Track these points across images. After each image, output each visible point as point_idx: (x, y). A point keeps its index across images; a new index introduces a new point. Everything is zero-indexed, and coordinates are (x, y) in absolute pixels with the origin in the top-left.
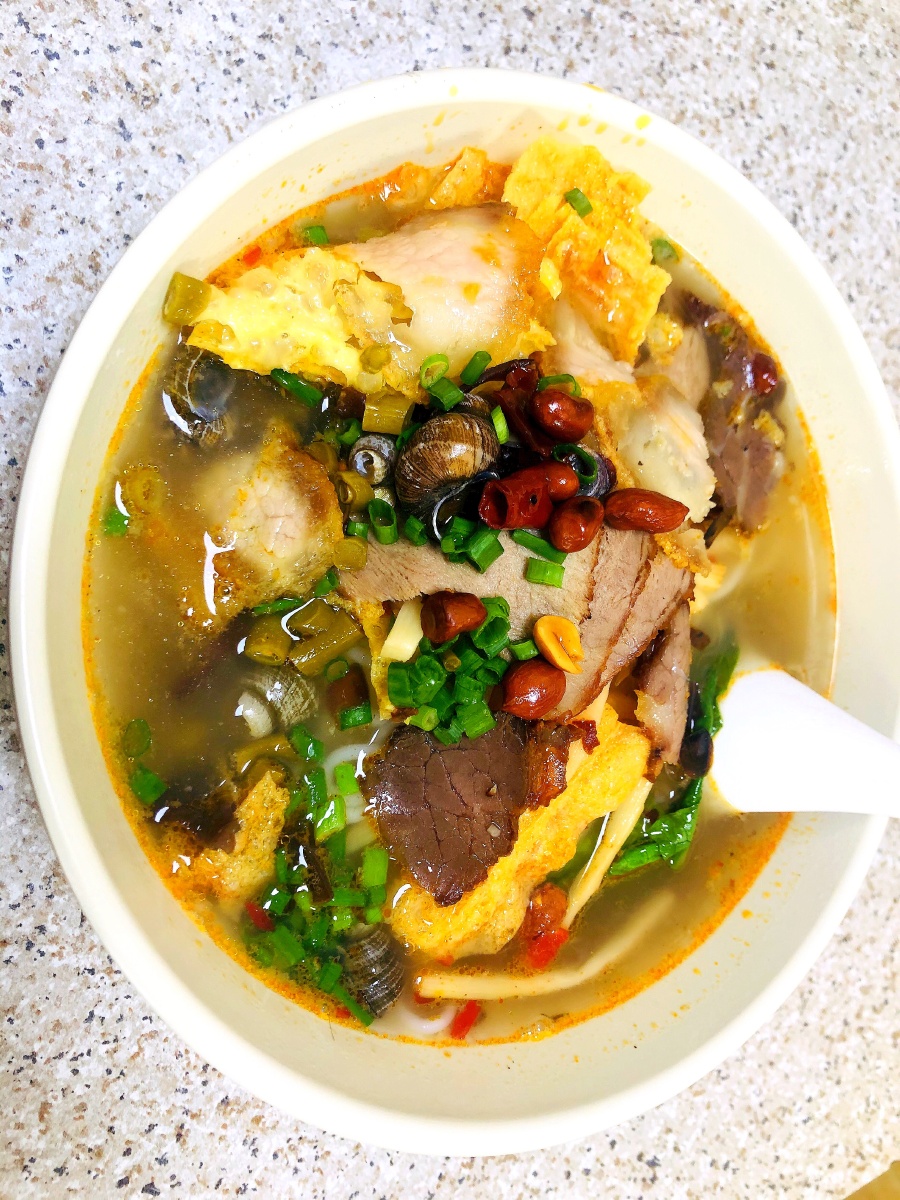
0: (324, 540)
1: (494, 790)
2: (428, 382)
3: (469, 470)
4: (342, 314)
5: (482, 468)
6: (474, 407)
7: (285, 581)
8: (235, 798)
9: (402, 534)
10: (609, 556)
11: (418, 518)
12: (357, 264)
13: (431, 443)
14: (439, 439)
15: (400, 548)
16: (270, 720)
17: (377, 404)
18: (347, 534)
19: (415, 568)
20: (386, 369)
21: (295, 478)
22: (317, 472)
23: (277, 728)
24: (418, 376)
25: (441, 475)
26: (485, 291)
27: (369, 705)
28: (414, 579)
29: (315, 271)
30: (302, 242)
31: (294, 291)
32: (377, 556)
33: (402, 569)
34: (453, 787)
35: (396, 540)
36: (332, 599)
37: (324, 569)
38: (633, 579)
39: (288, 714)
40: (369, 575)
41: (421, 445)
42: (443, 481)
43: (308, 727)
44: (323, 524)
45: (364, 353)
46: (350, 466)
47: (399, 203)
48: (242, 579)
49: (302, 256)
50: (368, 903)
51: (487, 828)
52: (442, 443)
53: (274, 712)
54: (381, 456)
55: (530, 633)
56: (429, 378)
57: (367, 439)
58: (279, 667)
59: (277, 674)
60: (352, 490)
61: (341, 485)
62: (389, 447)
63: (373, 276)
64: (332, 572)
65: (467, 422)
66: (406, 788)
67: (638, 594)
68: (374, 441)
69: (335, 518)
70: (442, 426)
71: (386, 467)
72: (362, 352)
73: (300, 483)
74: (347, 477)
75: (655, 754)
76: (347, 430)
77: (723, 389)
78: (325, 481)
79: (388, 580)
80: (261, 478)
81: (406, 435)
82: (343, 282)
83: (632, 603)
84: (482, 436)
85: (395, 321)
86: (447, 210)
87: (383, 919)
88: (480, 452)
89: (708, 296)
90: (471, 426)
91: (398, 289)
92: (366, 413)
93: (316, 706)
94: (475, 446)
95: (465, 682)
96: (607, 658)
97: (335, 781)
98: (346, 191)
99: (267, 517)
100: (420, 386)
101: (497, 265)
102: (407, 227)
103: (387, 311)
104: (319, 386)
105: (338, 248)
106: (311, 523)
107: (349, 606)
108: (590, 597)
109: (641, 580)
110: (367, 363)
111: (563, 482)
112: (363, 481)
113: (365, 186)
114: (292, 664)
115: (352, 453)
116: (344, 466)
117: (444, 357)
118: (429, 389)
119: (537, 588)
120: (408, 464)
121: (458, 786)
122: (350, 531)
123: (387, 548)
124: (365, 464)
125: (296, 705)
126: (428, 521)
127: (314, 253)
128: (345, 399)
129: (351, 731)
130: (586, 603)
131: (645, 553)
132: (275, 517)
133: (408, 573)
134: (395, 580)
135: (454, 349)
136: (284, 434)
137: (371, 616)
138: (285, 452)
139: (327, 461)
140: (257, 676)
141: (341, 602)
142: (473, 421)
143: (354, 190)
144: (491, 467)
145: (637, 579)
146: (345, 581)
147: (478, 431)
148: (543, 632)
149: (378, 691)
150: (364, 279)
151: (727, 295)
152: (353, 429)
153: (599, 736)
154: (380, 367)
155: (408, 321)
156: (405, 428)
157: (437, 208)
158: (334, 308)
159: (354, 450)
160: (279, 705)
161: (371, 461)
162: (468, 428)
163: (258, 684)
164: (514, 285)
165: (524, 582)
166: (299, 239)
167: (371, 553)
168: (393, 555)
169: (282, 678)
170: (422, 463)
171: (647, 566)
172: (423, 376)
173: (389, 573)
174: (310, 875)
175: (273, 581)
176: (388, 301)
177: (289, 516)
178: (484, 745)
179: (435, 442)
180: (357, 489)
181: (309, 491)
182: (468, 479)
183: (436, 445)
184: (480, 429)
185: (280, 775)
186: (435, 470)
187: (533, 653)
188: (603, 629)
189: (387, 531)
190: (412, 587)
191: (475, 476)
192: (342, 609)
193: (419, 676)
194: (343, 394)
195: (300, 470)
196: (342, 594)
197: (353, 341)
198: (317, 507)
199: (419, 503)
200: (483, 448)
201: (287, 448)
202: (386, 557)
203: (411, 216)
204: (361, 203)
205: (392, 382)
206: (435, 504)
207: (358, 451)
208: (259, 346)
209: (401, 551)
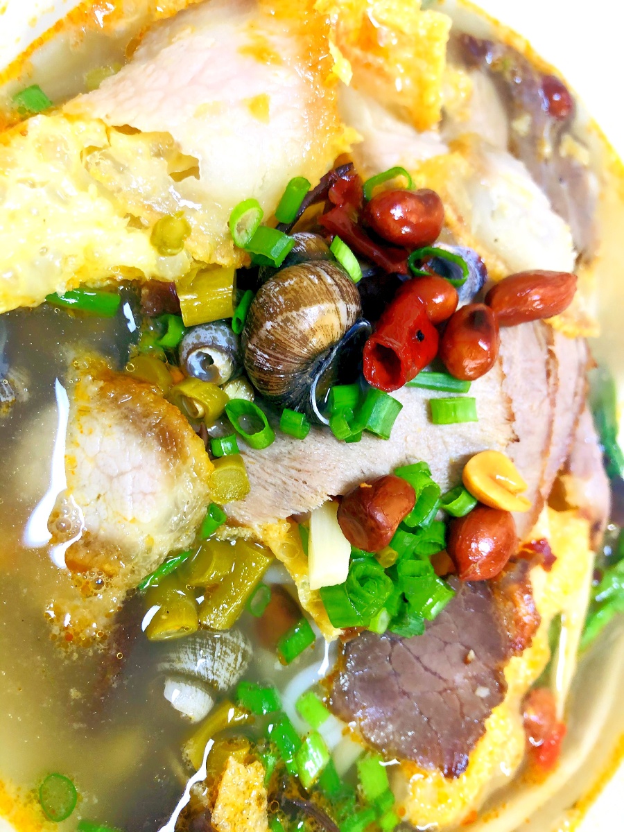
0: (193, 480)
1: (472, 655)
2: (242, 239)
3: (337, 333)
4: (107, 193)
5: (350, 323)
6: (309, 250)
7: (163, 544)
10: (511, 360)
11: (293, 409)
12: (101, 121)
13: (279, 319)
14: (289, 309)
15: (281, 447)
17: (191, 290)
18: (213, 457)
20: (188, 243)
21: (126, 417)
22: (149, 398)
24: (229, 236)
25: (305, 351)
26: (274, 102)
27: (306, 619)
29: (48, 146)
30: (18, 115)
31: (33, 185)
32: (257, 466)
33: (293, 472)
34: (426, 669)
35: (271, 442)
36: (226, 532)
37: (204, 510)
38: (544, 375)
39: (224, 677)
41: (269, 325)
42: (309, 358)
44: (184, 463)
45: (154, 233)
46: (187, 374)
47: (121, 26)
48: (110, 563)
49: (24, 133)
50: (379, 814)
51: (474, 691)
52: (294, 313)
53: (209, 686)
54: (219, 349)
55: (459, 482)
56: (243, 233)
57: (194, 334)
58: (194, 635)
59: (194, 643)
60: (199, 402)
61: (183, 403)
62: (225, 334)
63: (128, 130)
64: (214, 509)
65: (313, 273)
67: (555, 391)
68: (205, 335)
69: (194, 448)
70: (284, 291)
71: (229, 360)
72: (150, 232)
73: (136, 420)
74: (188, 390)
75: (595, 528)
76: (165, 330)
77: (522, 125)
78: (164, 407)
79: (283, 492)
80: (85, 431)
81: (241, 313)
82: (91, 150)
83: (553, 404)
84: (337, 284)
85: (178, 177)
86: (181, 13)
88: (342, 305)
90: (320, 278)
91: (166, 136)
92: (182, 305)
94: (333, 300)
96: (543, 472)
97: (300, 715)
98: (49, 31)
99: (111, 478)
100: (236, 248)
101: (277, 61)
102: (141, 51)
103: (161, 167)
104: (112, 289)
105: (68, 107)
106: (167, 467)
108: (511, 418)
109: (553, 374)
110: (162, 244)
111: (439, 300)
112: (208, 386)
113: (70, 17)
115: (181, 359)
116: (177, 375)
117: (253, 202)
118: (247, 246)
119: (446, 428)
120: (259, 353)
122: (216, 453)
124: (203, 364)
127: (39, 124)
128: (150, 297)
130: (508, 426)
131: (543, 341)
132: (122, 474)
133: (303, 476)
134: (291, 489)
135: (261, 188)
136: (92, 366)
137: (277, 535)
138: (101, 389)
139: (157, 378)
140: (173, 656)
141: (235, 531)
142: (318, 269)
143: (59, 26)
144: (359, 317)
145: (548, 374)
147: (329, 280)
148: (477, 478)
149: (314, 613)
150: (116, 136)
151: (496, 23)
152: (172, 326)
153: (555, 551)
154: (179, 244)
155: (194, 171)
156: (237, 304)
157: (167, 16)
158: (93, 188)
159: (184, 354)
160: (211, 677)
161: (209, 360)
162: (316, 281)
163: (178, 666)
164: (308, 81)
165: (432, 428)
166: (13, 112)
168: (276, 460)
169: (202, 646)
170: (277, 346)
171: (551, 353)
172: (236, 234)
173: (279, 482)
175: (149, 550)
176: (158, 154)
177: (139, 468)
179: (285, 314)
180: (204, 399)
181: (150, 428)
182: (337, 343)
183: (287, 320)
184: (331, 276)
186: (296, 350)
187: (472, 506)
188: (532, 444)
189: (260, 437)
190: (316, 492)
191: (343, 337)
192: (239, 539)
194: (145, 291)
195: (130, 405)
197: (135, 222)
198: (169, 442)
199: (289, 393)
200: (344, 299)
201: (101, 384)
202: (269, 463)
203: (141, 35)
204: (72, 42)
205: (202, 255)
206: (308, 388)
207: (189, 353)
209: (284, 450)
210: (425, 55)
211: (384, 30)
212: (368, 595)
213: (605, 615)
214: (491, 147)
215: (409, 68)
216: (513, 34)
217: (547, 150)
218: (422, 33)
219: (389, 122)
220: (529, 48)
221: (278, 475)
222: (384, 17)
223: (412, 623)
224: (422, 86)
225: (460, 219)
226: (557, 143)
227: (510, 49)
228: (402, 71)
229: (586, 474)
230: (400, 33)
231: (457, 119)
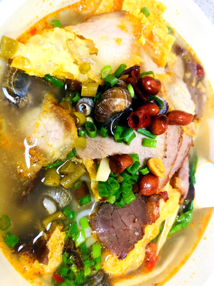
0: (71, 139)
1: (136, 220)
2: (104, 76)
3: (123, 109)
4: (71, 52)
5: (128, 107)
6: (121, 85)
7: (57, 156)
8: (46, 238)
9: (99, 134)
10: (169, 135)
11: (105, 127)
12: (75, 33)
13: (109, 99)
14: (112, 97)
15: (98, 139)
16: (55, 207)
17: (86, 86)
18: (79, 136)
19: (105, 146)
20: (89, 72)
21: (57, 116)
22: (65, 113)
23: (59, 209)
24: (100, 74)
25: (113, 111)
26: (123, 41)
27: (90, 195)
28: (105, 150)
29: (58, 36)
30: (52, 26)
31: (51, 44)
32: (90, 142)
33: (100, 146)
34: (122, 221)
35: (96, 136)
36: (74, 159)
37: (71, 150)
38: (178, 142)
39: (62, 204)
40: (87, 150)
41: (105, 100)
42: (113, 113)
43: (69, 206)
44: (70, 133)
45: (80, 67)
46: (77, 110)
47: (85, 12)
48: (40, 156)
49: (53, 31)
50: (96, 263)
51: (134, 233)
52: (113, 99)
53: (57, 204)
54: (89, 105)
55: (146, 164)
56: (104, 75)
57: (82, 99)
58: (57, 187)
59: (56, 189)
60: (78, 118)
61: (75, 117)
62: (91, 102)
63: (81, 37)
64: (74, 150)
65: (121, 90)
66: (105, 222)
67: (180, 147)
68: (86, 100)
69: (74, 130)
70: (112, 92)
71: (90, 109)
72: (79, 66)
73: (59, 118)
74: (76, 114)
75: (182, 196)
76: (75, 96)
77: (188, 75)
78: (69, 116)
79: (95, 151)
80: (44, 117)
81: (98, 96)
82: (70, 40)
83: (179, 150)
84: (127, 95)
85: (91, 54)
86: (103, 14)
87: (101, 268)
88: (127, 101)
89: (182, 46)
90: (123, 92)
91: (91, 42)
92: (82, 89)
93: (71, 199)
94: (125, 99)
95: (125, 185)
96: (171, 170)
97: (80, 224)
98: (66, 7)
99: (48, 132)
100: (101, 78)
101: (127, 31)
102: (90, 20)
103: (87, 50)
104: (63, 81)
105: (66, 28)
106: (65, 133)
107: (81, 161)
108: (166, 150)
109: (180, 142)
110: (82, 70)
111: (153, 110)
112: (82, 115)
113: (73, 5)
114: (62, 186)
115: (77, 105)
116: (74, 110)
117: (109, 67)
118: (104, 79)
119: (147, 148)
120: (100, 108)
121: (124, 220)
122: (80, 134)
123: (93, 139)
124: (83, 109)
125: (64, 200)
126: (109, 128)
127: (57, 30)
128: (74, 85)
129: (84, 206)
130: (164, 152)
131: (180, 133)
132: (51, 131)
133: (102, 148)
134: (98, 151)
135: (113, 64)
136: (51, 99)
137: (89, 164)
138: (52, 106)
139: (68, 109)
140: (49, 191)
141: (77, 160)
142: (123, 90)
143: (69, 7)
144: (131, 106)
145: (179, 142)
146: (79, 152)
147: (125, 93)
148: (152, 164)
149: (94, 191)
150: (77, 38)
151: (188, 45)
152: (77, 96)
153: (169, 196)
154: (87, 71)
155: (96, 54)
156: (97, 94)
157: (98, 14)
158: (67, 50)
159: (78, 104)
160: (58, 201)
161: (85, 107)
162: (122, 92)
163: (50, 195)
164: (133, 39)
165: (142, 147)
166: (50, 25)
167: (87, 141)
168: (96, 142)
169: (58, 191)
170: (106, 107)
171: (181, 136)
172: (102, 74)
173: (95, 148)
174: (75, 260)
175: (53, 156)
176: (87, 47)
177: (56, 131)
178: (132, 205)
179: (111, 98)
180: (81, 118)
181: (63, 121)
182: (123, 111)
183: (111, 100)
184: (126, 92)
185: (62, 227)
186: (111, 109)
187: (148, 172)
188: (169, 160)
189: (93, 133)
190: (105, 153)
191: (125, 110)
192: (78, 163)
193: (110, 187)
194: (73, 83)
195: (59, 113)
196: (78, 157)
197: (76, 62)
198: (67, 126)
199: (105, 122)
200: (128, 100)
201: (53, 105)
202: (93, 142)
203: (90, 17)
204: (72, 12)
205: (92, 77)
206: (111, 122)
207: (80, 104)
208: (40, 66)
209: (99, 140)
210: (166, 46)
211: (156, 37)
212: (112, 186)
213: (179, 227)
214: (178, 77)
215: (160, 48)
216: (191, 49)
217: (194, 84)
218: (167, 40)
219: (151, 61)
220: (195, 55)
221: (95, 146)
222: (157, 33)
223: (122, 202)
224: (163, 54)
225: (165, 91)
226: (197, 84)
227: (190, 53)
228: (158, 49)
229: (183, 179)
230: (160, 38)
231: (170, 67)
